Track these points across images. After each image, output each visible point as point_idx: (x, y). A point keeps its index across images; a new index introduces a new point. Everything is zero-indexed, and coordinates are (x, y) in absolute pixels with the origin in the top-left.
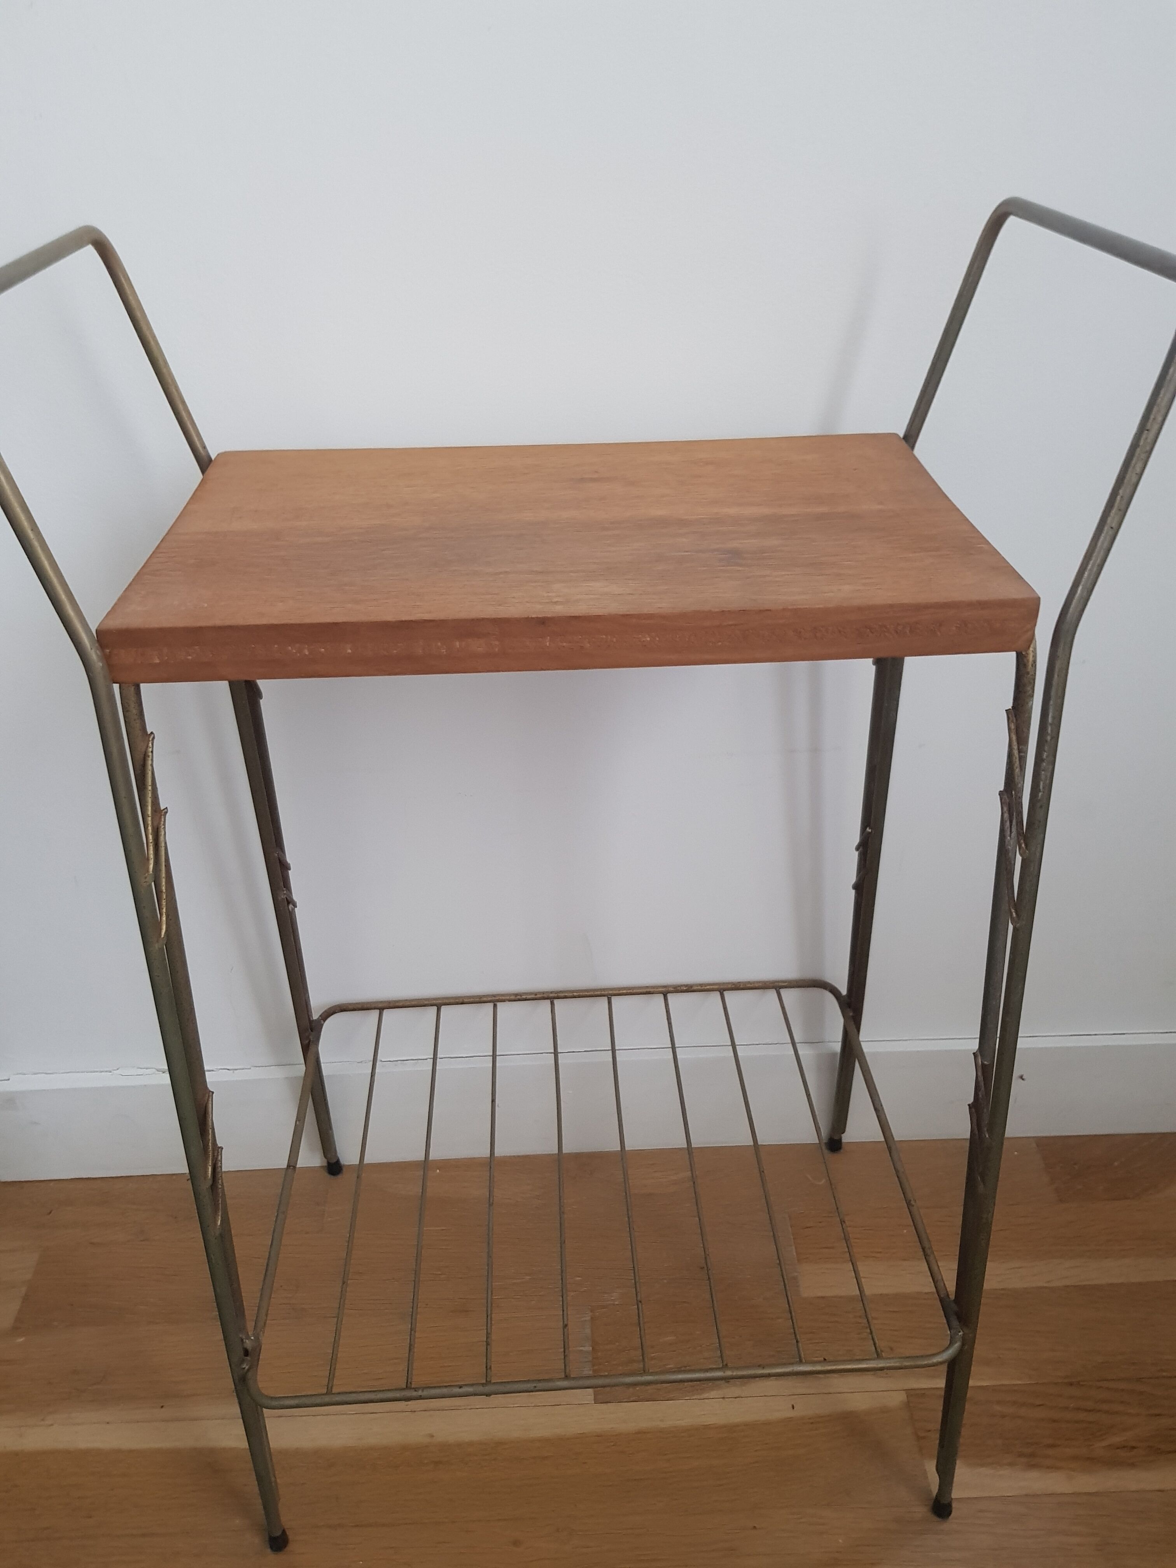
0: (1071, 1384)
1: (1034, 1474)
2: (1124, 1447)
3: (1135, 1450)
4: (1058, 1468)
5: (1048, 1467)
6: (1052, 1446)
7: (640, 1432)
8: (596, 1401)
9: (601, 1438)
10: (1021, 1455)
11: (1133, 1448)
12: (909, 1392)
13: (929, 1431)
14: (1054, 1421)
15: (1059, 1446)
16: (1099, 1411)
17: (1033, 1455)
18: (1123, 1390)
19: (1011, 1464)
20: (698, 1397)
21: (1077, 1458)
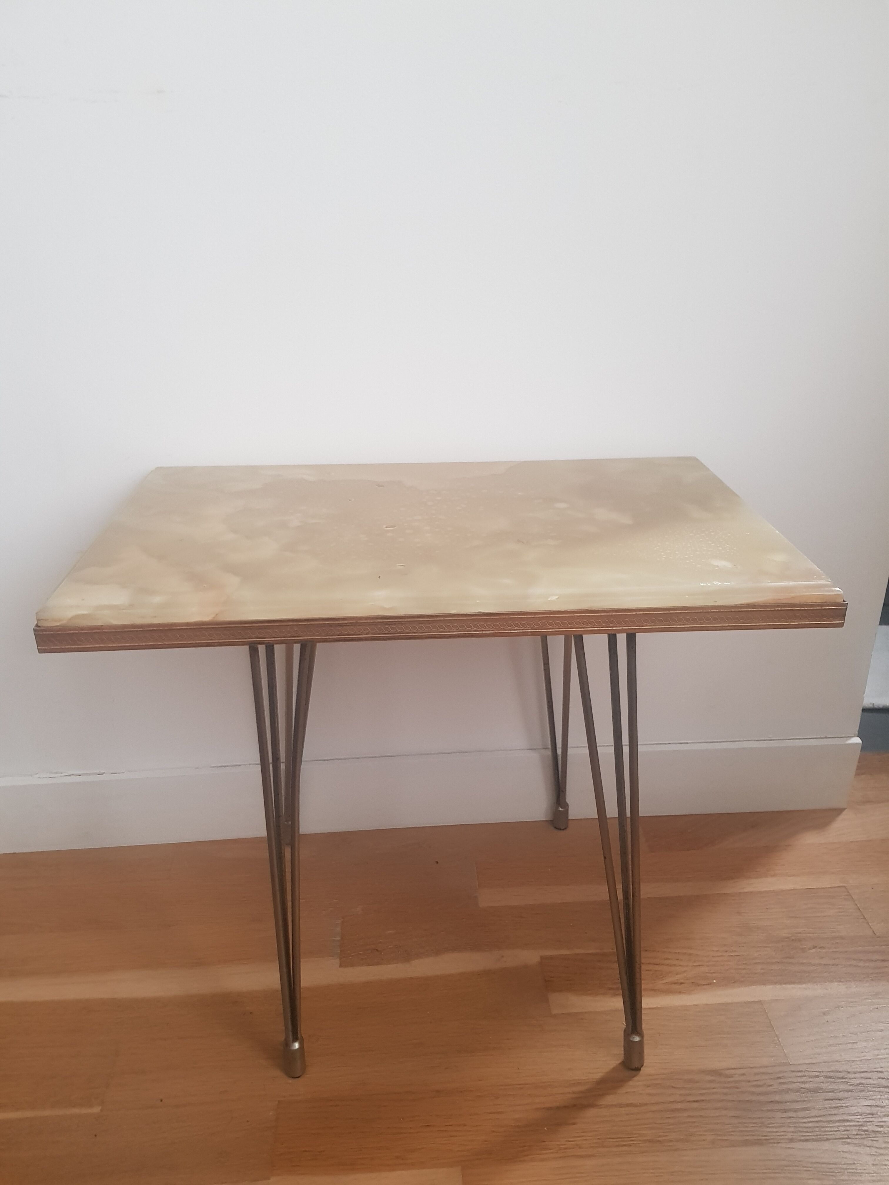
2: (676, 983)
3: (683, 985)
7: (368, 982)
8: (341, 966)
9: (342, 986)
10: (610, 989)
11: (682, 983)
12: (542, 958)
13: (553, 977)
16: (663, 964)
19: (603, 994)
21: (645, 990)
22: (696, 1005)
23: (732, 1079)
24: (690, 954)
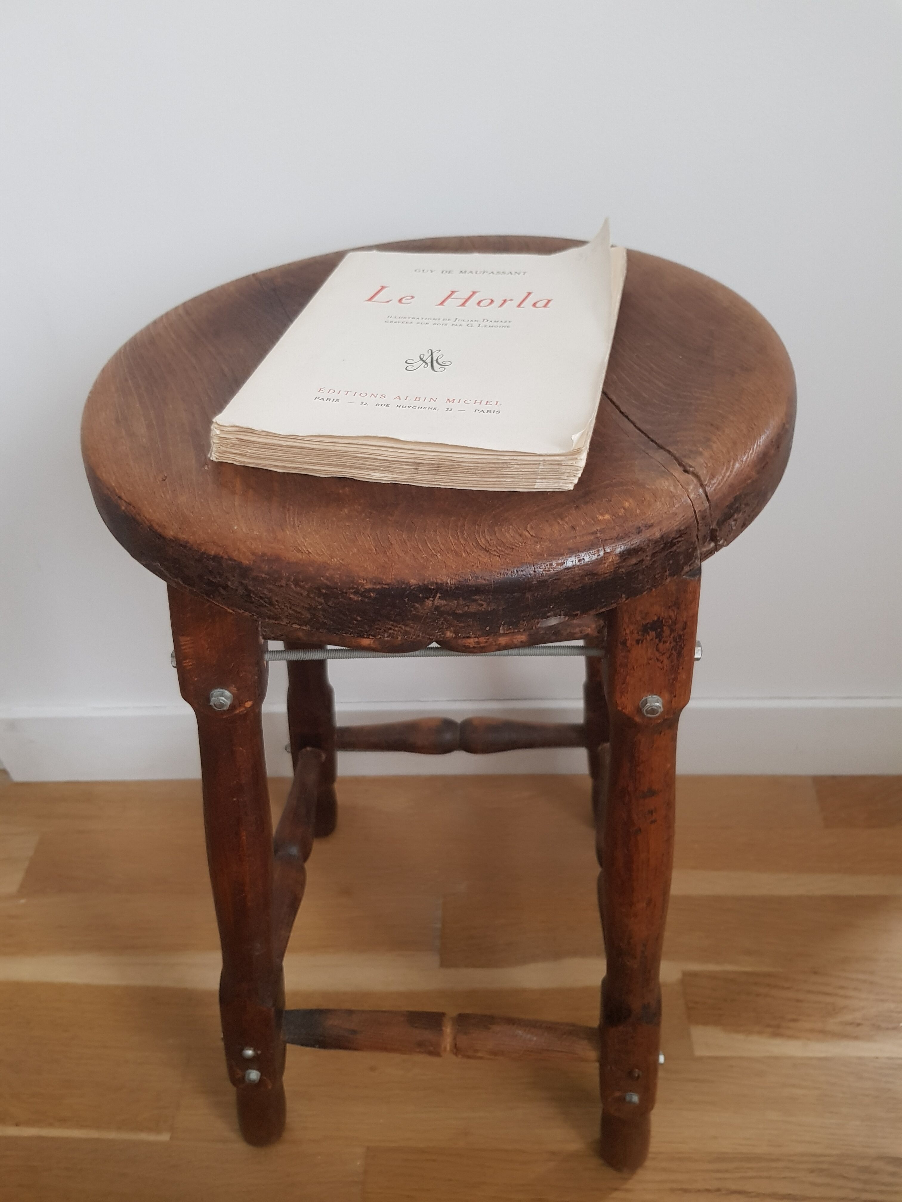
1: (777, 1041)
2: (851, 1024)
3: (861, 1027)
4: (798, 1038)
5: (789, 1037)
6: (795, 1020)
7: (473, 991)
8: (442, 966)
9: (443, 994)
10: (768, 1026)
11: (859, 1025)
12: (686, 973)
13: (698, 1003)
14: (798, 1001)
15: (799, 1021)
16: (836, 995)
17: (778, 1027)
19: (760, 1033)
21: (812, 1031)
22: (877, 1058)
24: (872, 983)
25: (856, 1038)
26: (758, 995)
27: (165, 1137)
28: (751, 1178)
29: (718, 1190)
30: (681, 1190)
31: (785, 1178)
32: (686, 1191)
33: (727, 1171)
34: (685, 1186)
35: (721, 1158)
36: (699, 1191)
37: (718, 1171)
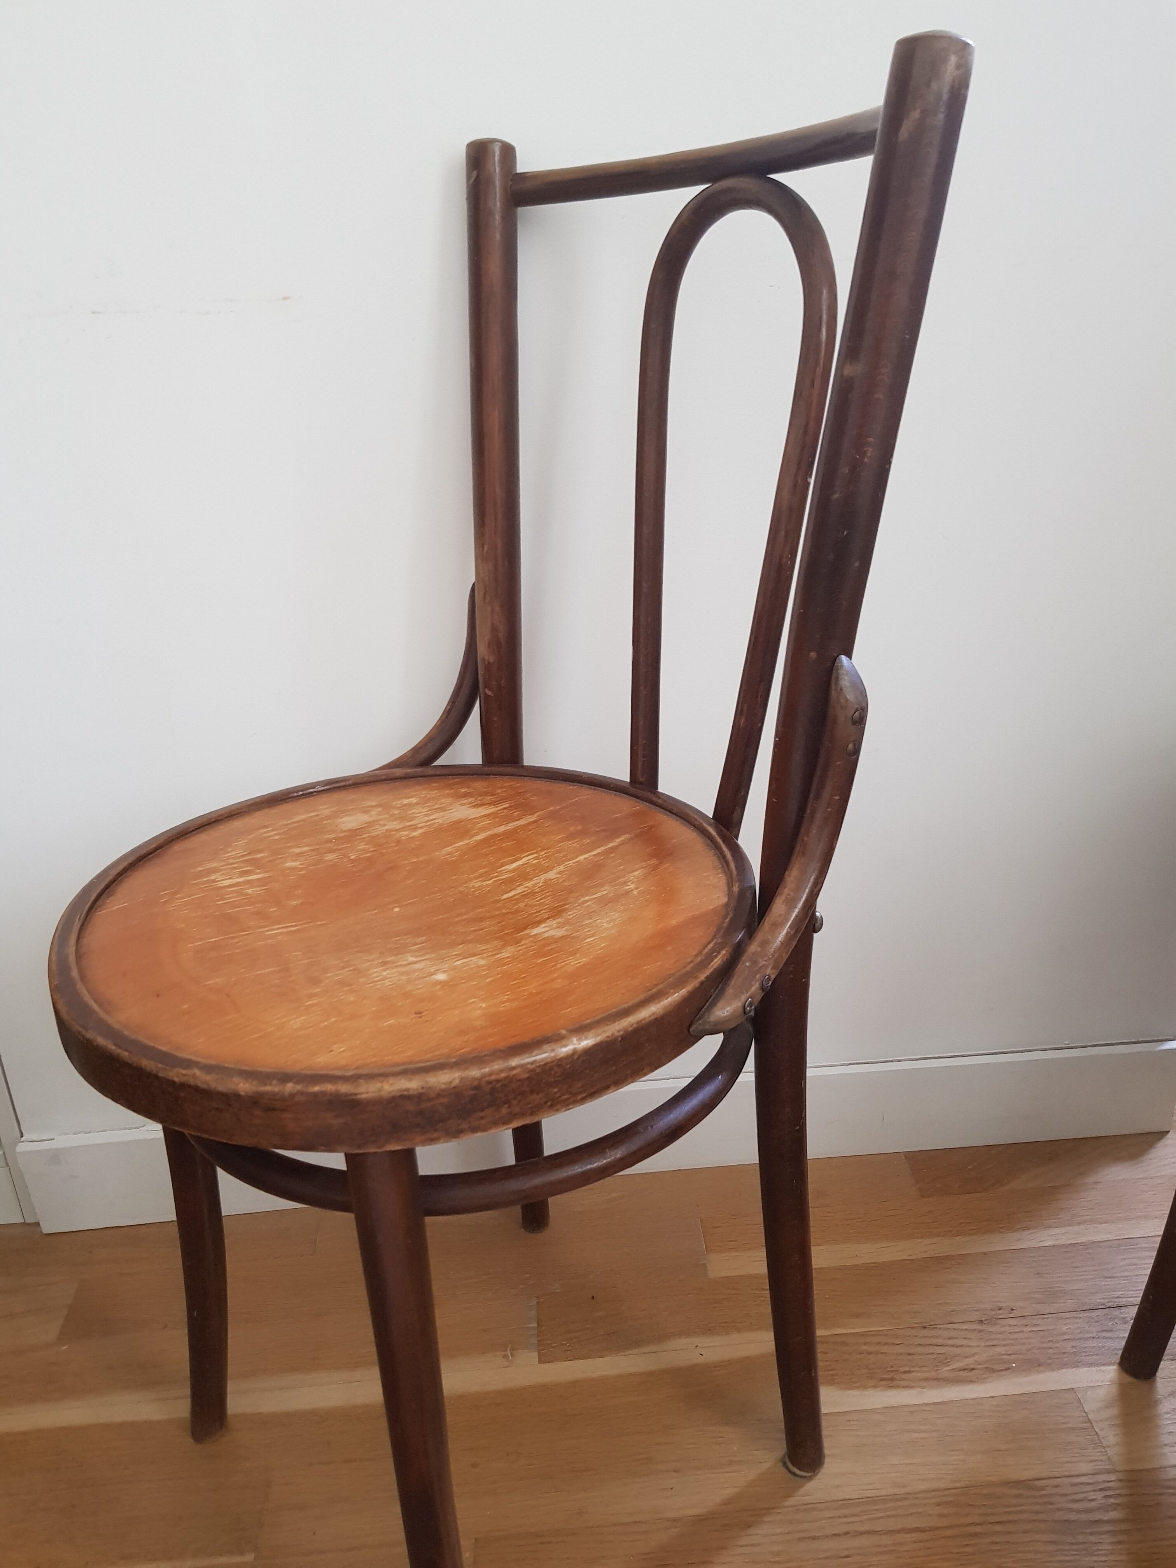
0: (925, 1328)
1: (893, 1392)
2: (965, 1369)
3: (974, 1371)
4: (912, 1387)
5: (903, 1387)
6: (908, 1372)
7: (576, 1382)
8: (540, 1361)
9: (544, 1387)
10: (882, 1380)
11: (973, 1369)
14: (909, 1354)
15: (913, 1371)
16: (947, 1345)
17: (892, 1379)
18: (967, 1329)
19: (875, 1387)
20: (623, 1354)
21: (927, 1379)
22: (993, 1397)
23: (1044, 1492)
25: (971, 1381)
26: (869, 1353)
27: (249, 1557)
28: (878, 1518)
29: (847, 1533)
30: (809, 1537)
31: (912, 1514)
32: (814, 1538)
33: (854, 1515)
34: (813, 1534)
35: (847, 1503)
36: (827, 1537)
37: (845, 1517)
